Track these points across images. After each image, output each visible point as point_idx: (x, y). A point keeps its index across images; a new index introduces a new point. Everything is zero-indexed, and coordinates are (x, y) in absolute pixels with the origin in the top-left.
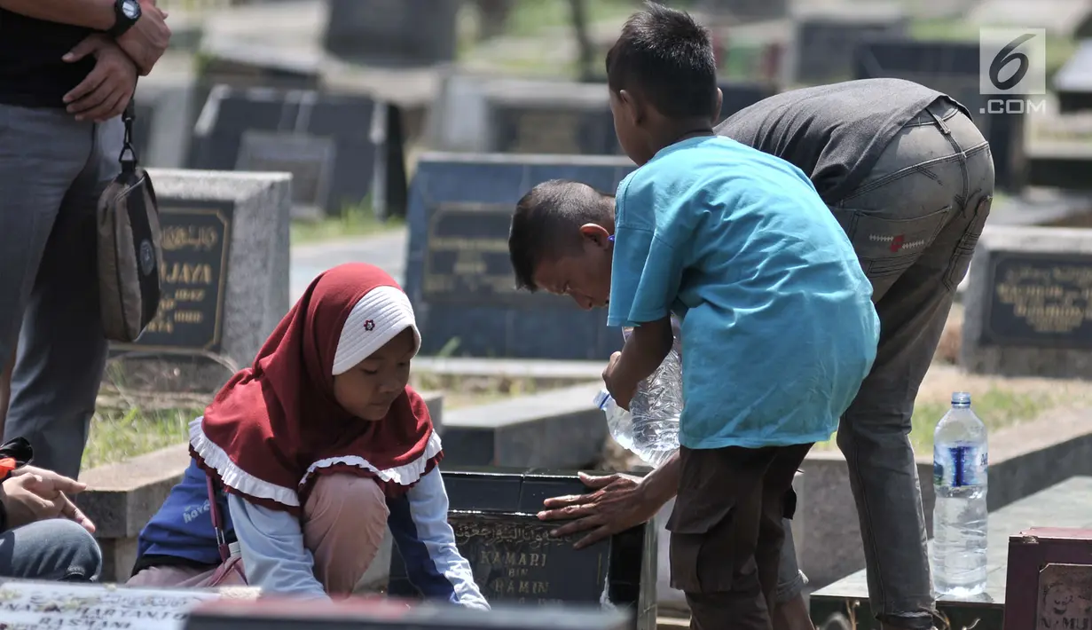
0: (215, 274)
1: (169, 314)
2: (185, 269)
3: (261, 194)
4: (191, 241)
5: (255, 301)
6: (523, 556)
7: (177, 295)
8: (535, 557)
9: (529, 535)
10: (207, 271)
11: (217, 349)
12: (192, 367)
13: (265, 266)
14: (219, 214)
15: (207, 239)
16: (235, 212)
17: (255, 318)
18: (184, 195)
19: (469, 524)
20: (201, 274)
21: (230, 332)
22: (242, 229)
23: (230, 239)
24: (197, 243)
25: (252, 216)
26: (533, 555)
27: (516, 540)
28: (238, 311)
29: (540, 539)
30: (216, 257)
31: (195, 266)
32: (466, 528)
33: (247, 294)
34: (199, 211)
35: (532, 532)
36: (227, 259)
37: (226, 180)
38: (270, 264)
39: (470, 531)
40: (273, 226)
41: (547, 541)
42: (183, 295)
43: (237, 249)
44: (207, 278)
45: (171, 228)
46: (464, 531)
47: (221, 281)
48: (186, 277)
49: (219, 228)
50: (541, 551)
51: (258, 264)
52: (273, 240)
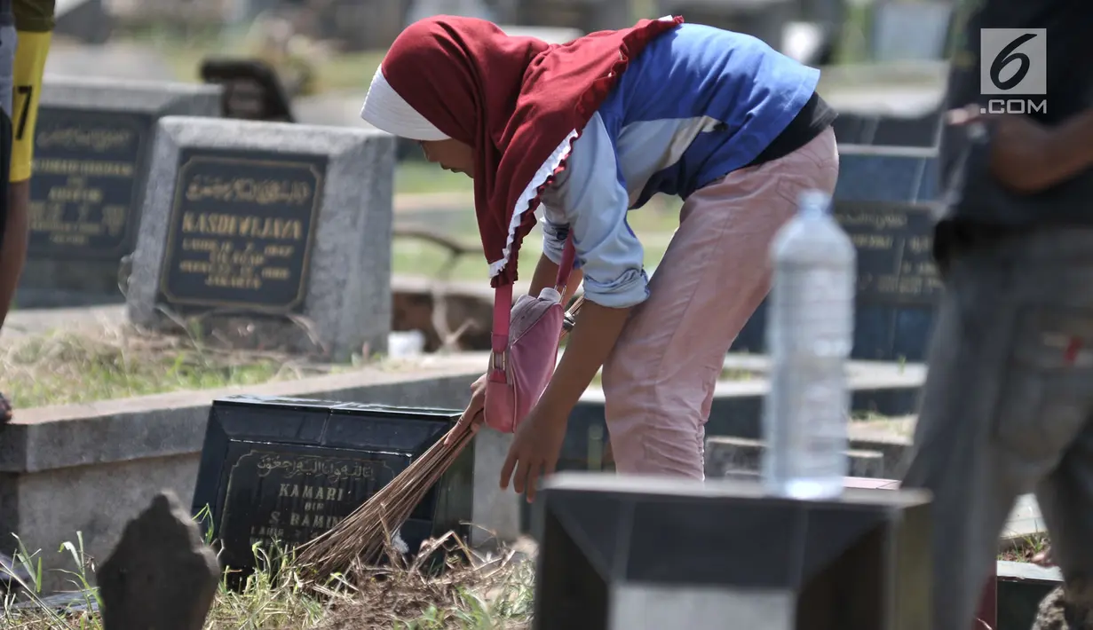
0: (305, 230)
1: (258, 270)
2: (277, 225)
3: (356, 148)
4: (284, 196)
5: (342, 259)
6: (321, 490)
7: (266, 251)
8: (331, 492)
9: (329, 469)
10: (297, 227)
11: (301, 309)
12: (275, 325)
13: (354, 223)
14: (312, 168)
15: (300, 193)
16: (328, 167)
17: (341, 277)
18: (280, 149)
19: (271, 456)
20: (291, 230)
21: (314, 290)
22: (335, 185)
23: (322, 195)
24: (289, 198)
25: (345, 172)
26: (330, 489)
27: (316, 473)
28: (324, 269)
29: (339, 474)
30: (307, 213)
31: (285, 223)
32: (269, 459)
33: (334, 251)
34: (293, 165)
35: (332, 466)
36: (317, 215)
37: (323, 133)
38: (361, 221)
39: (272, 463)
40: (367, 181)
41: (345, 476)
42: (273, 251)
43: (328, 205)
44: (297, 234)
45: (266, 181)
46: (266, 462)
47: (309, 237)
48: (277, 233)
49: (311, 182)
50: (338, 486)
51: (348, 221)
52: (366, 196)
